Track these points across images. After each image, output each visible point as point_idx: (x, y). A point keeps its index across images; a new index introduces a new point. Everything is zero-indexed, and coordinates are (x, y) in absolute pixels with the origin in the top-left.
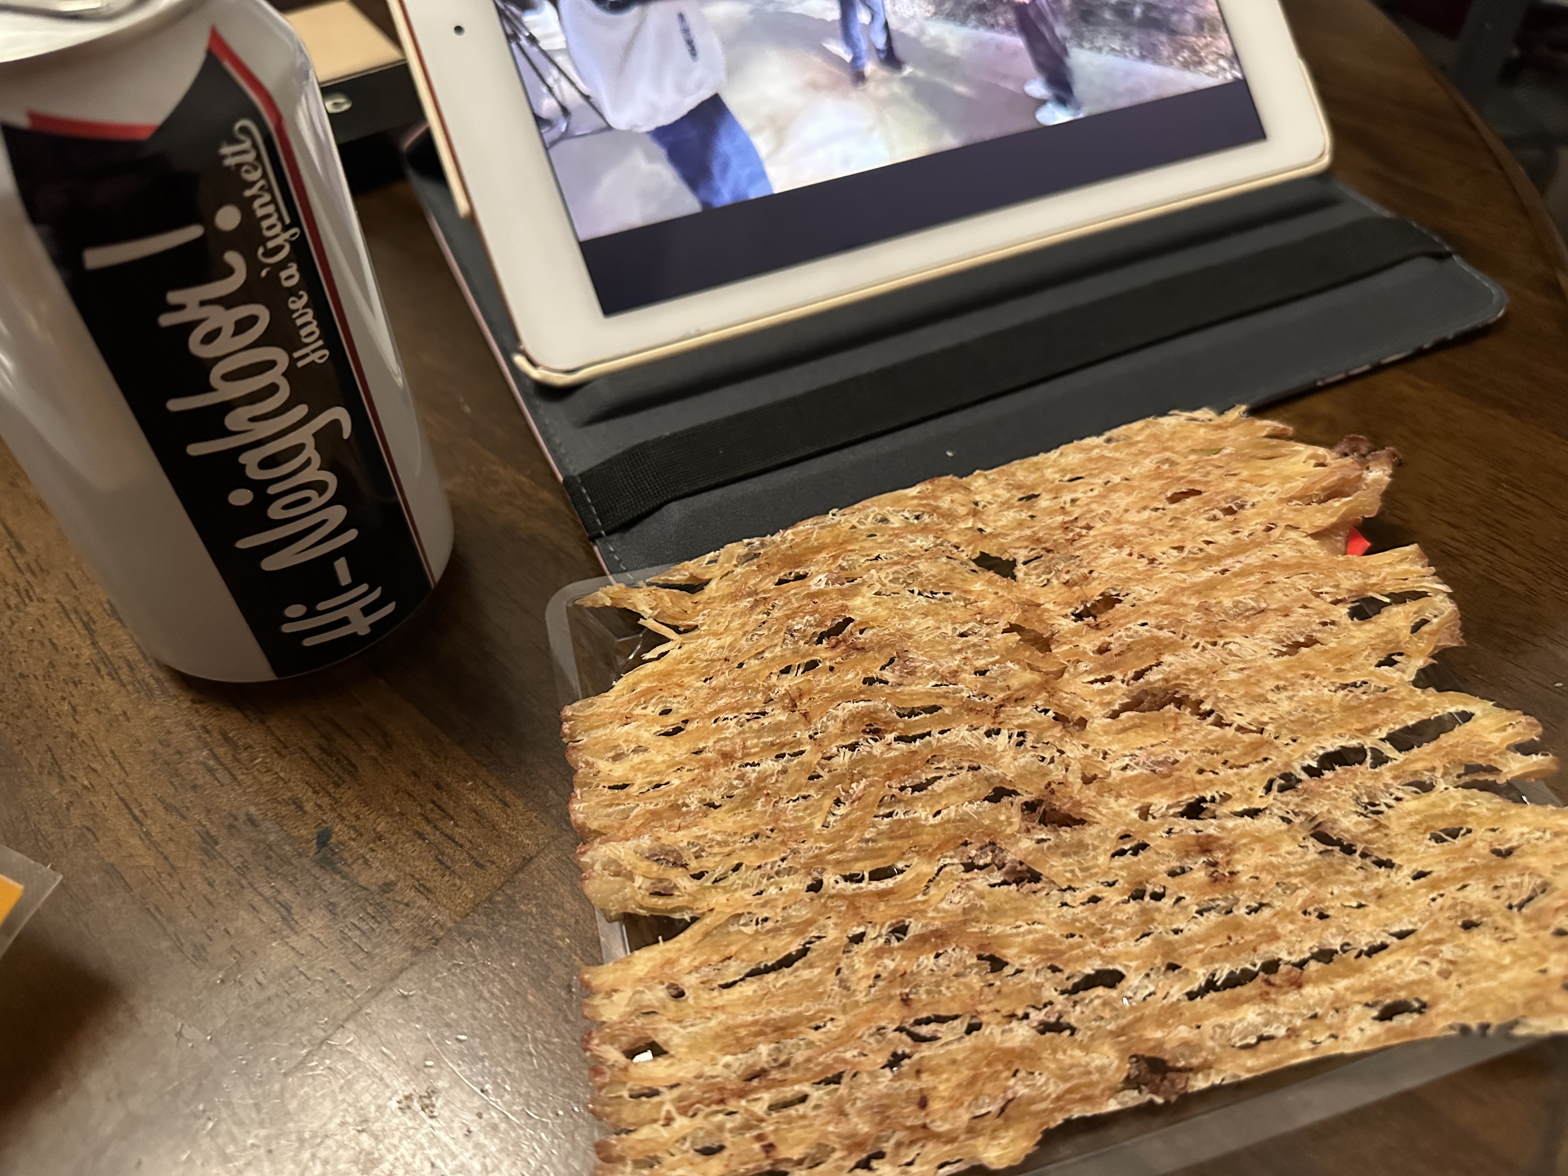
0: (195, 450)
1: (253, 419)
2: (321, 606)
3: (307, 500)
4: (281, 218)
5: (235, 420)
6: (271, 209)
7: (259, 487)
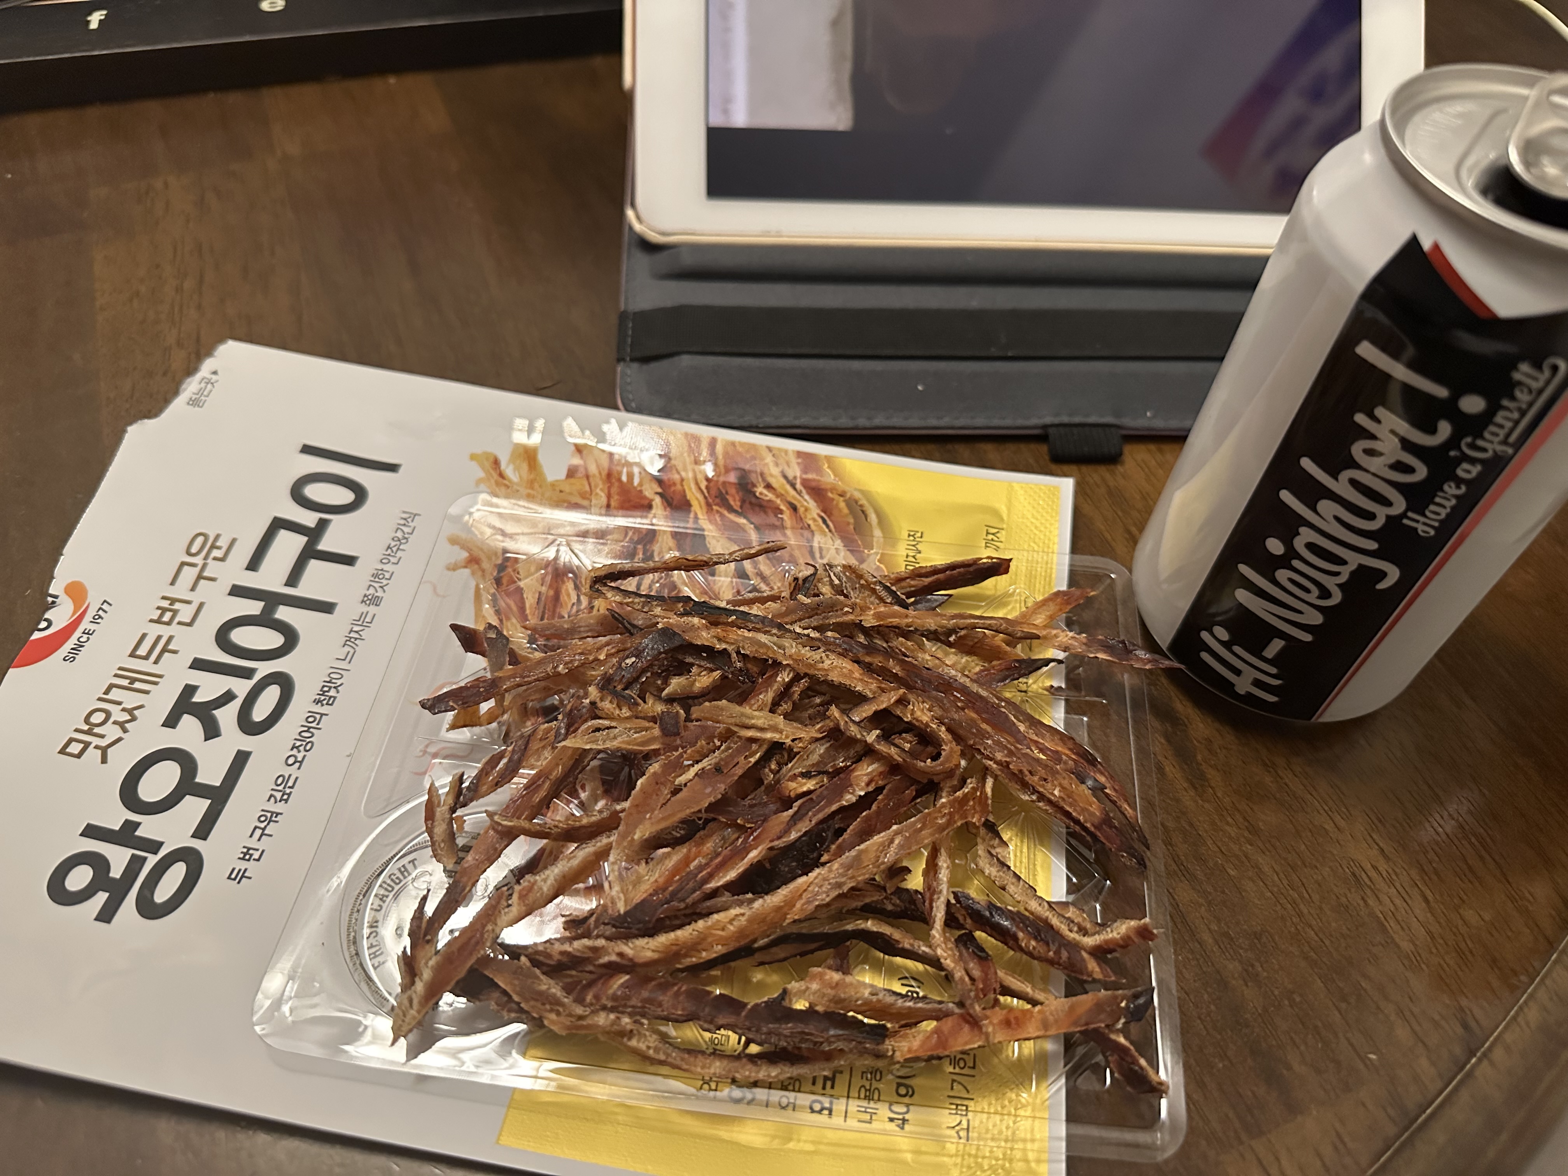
0: (1286, 496)
1: (1337, 519)
2: (1237, 649)
3: (1308, 591)
4: (1508, 435)
5: (1326, 506)
6: (1509, 425)
7: (1291, 553)
